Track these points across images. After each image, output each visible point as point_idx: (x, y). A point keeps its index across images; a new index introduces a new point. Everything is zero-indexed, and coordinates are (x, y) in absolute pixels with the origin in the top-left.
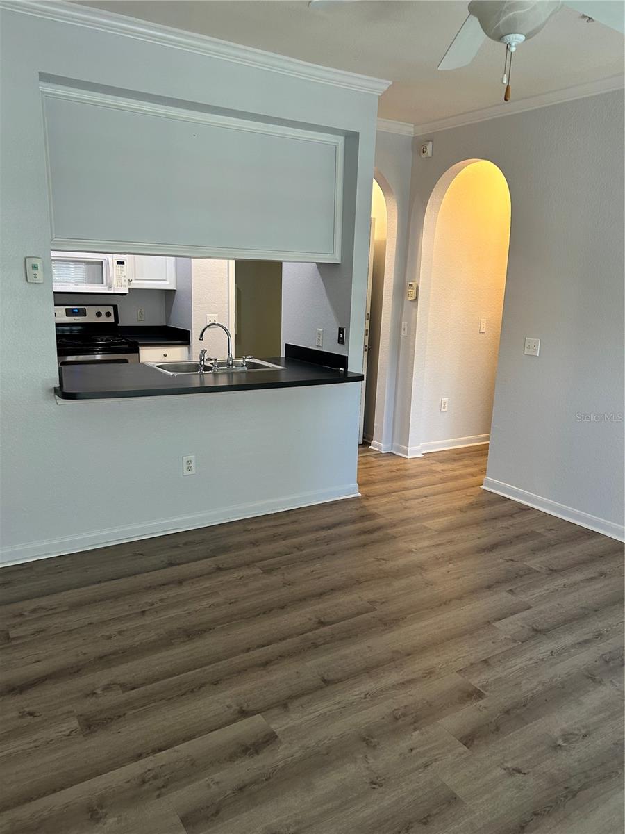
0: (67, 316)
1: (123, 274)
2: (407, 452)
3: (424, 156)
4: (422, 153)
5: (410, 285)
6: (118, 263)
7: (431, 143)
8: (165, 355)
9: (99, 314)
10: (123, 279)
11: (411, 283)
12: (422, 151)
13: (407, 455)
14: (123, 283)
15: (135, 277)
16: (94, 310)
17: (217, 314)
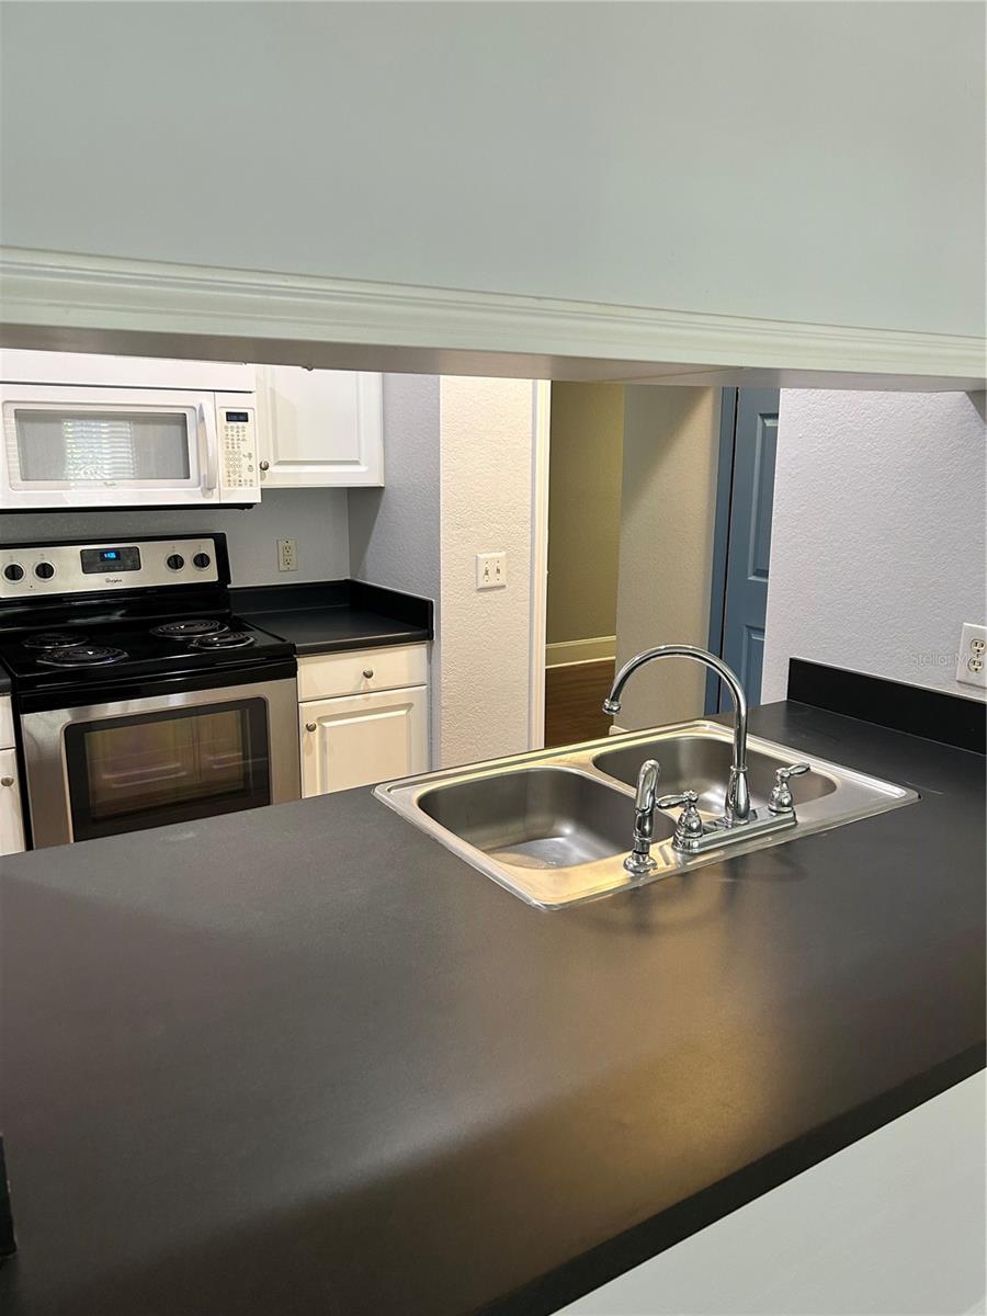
0: (85, 571)
1: (245, 448)
6: (231, 417)
8: (368, 675)
9: (175, 562)
10: (245, 462)
14: (246, 475)
15: (276, 456)
16: (161, 551)
17: (504, 553)
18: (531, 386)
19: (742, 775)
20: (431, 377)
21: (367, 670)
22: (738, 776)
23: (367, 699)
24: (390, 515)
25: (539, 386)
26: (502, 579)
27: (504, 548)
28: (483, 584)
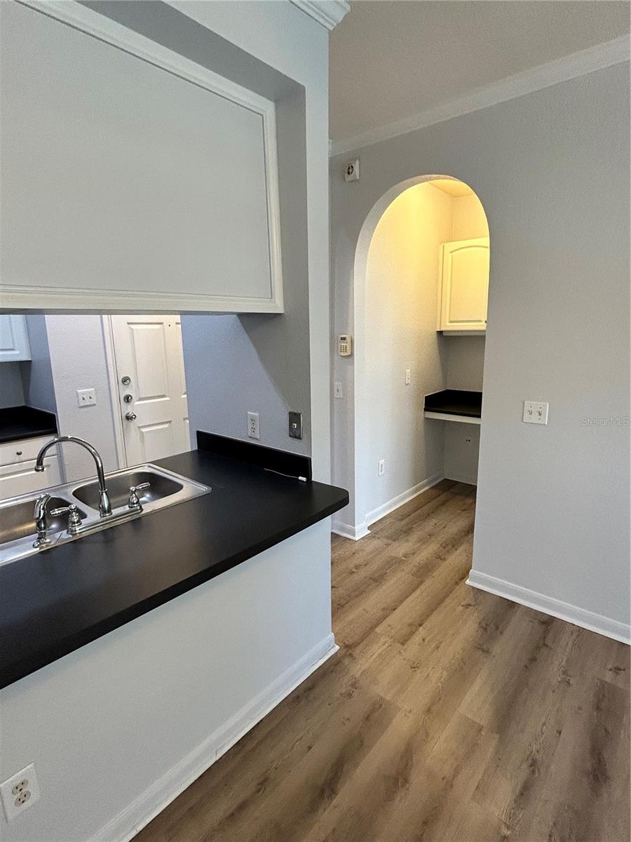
2: (354, 532)
3: (349, 178)
4: (346, 175)
5: (342, 339)
7: (357, 162)
8: (20, 454)
11: (343, 336)
12: (346, 171)
13: (354, 536)
17: (93, 389)
18: (99, 318)
19: (104, 494)
20: (41, 316)
21: (19, 451)
22: (102, 494)
23: (21, 465)
24: (36, 373)
25: (104, 319)
26: (94, 401)
27: (93, 387)
28: (82, 404)
